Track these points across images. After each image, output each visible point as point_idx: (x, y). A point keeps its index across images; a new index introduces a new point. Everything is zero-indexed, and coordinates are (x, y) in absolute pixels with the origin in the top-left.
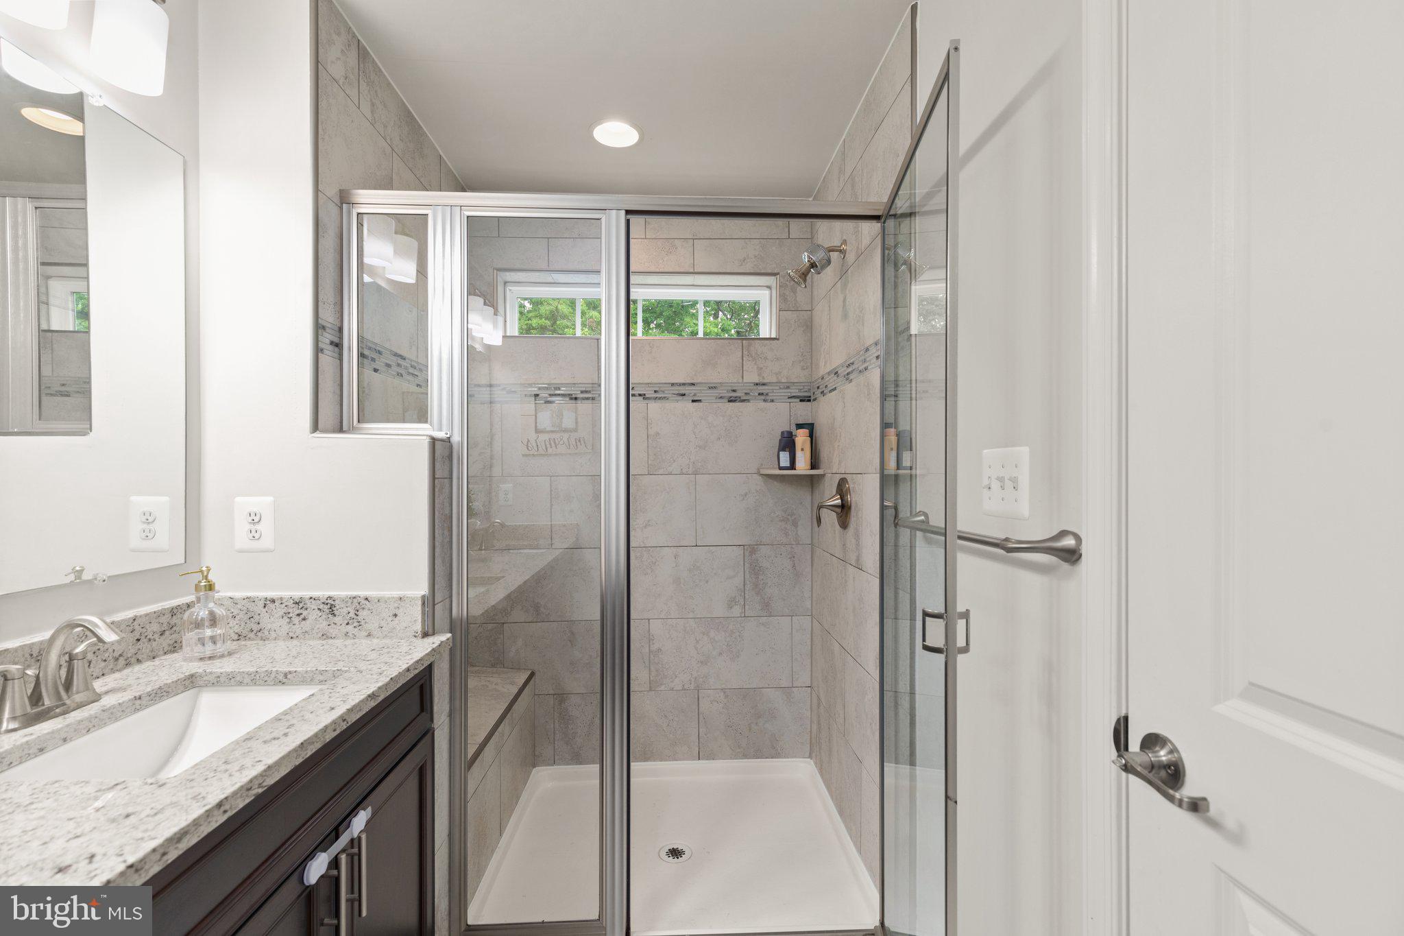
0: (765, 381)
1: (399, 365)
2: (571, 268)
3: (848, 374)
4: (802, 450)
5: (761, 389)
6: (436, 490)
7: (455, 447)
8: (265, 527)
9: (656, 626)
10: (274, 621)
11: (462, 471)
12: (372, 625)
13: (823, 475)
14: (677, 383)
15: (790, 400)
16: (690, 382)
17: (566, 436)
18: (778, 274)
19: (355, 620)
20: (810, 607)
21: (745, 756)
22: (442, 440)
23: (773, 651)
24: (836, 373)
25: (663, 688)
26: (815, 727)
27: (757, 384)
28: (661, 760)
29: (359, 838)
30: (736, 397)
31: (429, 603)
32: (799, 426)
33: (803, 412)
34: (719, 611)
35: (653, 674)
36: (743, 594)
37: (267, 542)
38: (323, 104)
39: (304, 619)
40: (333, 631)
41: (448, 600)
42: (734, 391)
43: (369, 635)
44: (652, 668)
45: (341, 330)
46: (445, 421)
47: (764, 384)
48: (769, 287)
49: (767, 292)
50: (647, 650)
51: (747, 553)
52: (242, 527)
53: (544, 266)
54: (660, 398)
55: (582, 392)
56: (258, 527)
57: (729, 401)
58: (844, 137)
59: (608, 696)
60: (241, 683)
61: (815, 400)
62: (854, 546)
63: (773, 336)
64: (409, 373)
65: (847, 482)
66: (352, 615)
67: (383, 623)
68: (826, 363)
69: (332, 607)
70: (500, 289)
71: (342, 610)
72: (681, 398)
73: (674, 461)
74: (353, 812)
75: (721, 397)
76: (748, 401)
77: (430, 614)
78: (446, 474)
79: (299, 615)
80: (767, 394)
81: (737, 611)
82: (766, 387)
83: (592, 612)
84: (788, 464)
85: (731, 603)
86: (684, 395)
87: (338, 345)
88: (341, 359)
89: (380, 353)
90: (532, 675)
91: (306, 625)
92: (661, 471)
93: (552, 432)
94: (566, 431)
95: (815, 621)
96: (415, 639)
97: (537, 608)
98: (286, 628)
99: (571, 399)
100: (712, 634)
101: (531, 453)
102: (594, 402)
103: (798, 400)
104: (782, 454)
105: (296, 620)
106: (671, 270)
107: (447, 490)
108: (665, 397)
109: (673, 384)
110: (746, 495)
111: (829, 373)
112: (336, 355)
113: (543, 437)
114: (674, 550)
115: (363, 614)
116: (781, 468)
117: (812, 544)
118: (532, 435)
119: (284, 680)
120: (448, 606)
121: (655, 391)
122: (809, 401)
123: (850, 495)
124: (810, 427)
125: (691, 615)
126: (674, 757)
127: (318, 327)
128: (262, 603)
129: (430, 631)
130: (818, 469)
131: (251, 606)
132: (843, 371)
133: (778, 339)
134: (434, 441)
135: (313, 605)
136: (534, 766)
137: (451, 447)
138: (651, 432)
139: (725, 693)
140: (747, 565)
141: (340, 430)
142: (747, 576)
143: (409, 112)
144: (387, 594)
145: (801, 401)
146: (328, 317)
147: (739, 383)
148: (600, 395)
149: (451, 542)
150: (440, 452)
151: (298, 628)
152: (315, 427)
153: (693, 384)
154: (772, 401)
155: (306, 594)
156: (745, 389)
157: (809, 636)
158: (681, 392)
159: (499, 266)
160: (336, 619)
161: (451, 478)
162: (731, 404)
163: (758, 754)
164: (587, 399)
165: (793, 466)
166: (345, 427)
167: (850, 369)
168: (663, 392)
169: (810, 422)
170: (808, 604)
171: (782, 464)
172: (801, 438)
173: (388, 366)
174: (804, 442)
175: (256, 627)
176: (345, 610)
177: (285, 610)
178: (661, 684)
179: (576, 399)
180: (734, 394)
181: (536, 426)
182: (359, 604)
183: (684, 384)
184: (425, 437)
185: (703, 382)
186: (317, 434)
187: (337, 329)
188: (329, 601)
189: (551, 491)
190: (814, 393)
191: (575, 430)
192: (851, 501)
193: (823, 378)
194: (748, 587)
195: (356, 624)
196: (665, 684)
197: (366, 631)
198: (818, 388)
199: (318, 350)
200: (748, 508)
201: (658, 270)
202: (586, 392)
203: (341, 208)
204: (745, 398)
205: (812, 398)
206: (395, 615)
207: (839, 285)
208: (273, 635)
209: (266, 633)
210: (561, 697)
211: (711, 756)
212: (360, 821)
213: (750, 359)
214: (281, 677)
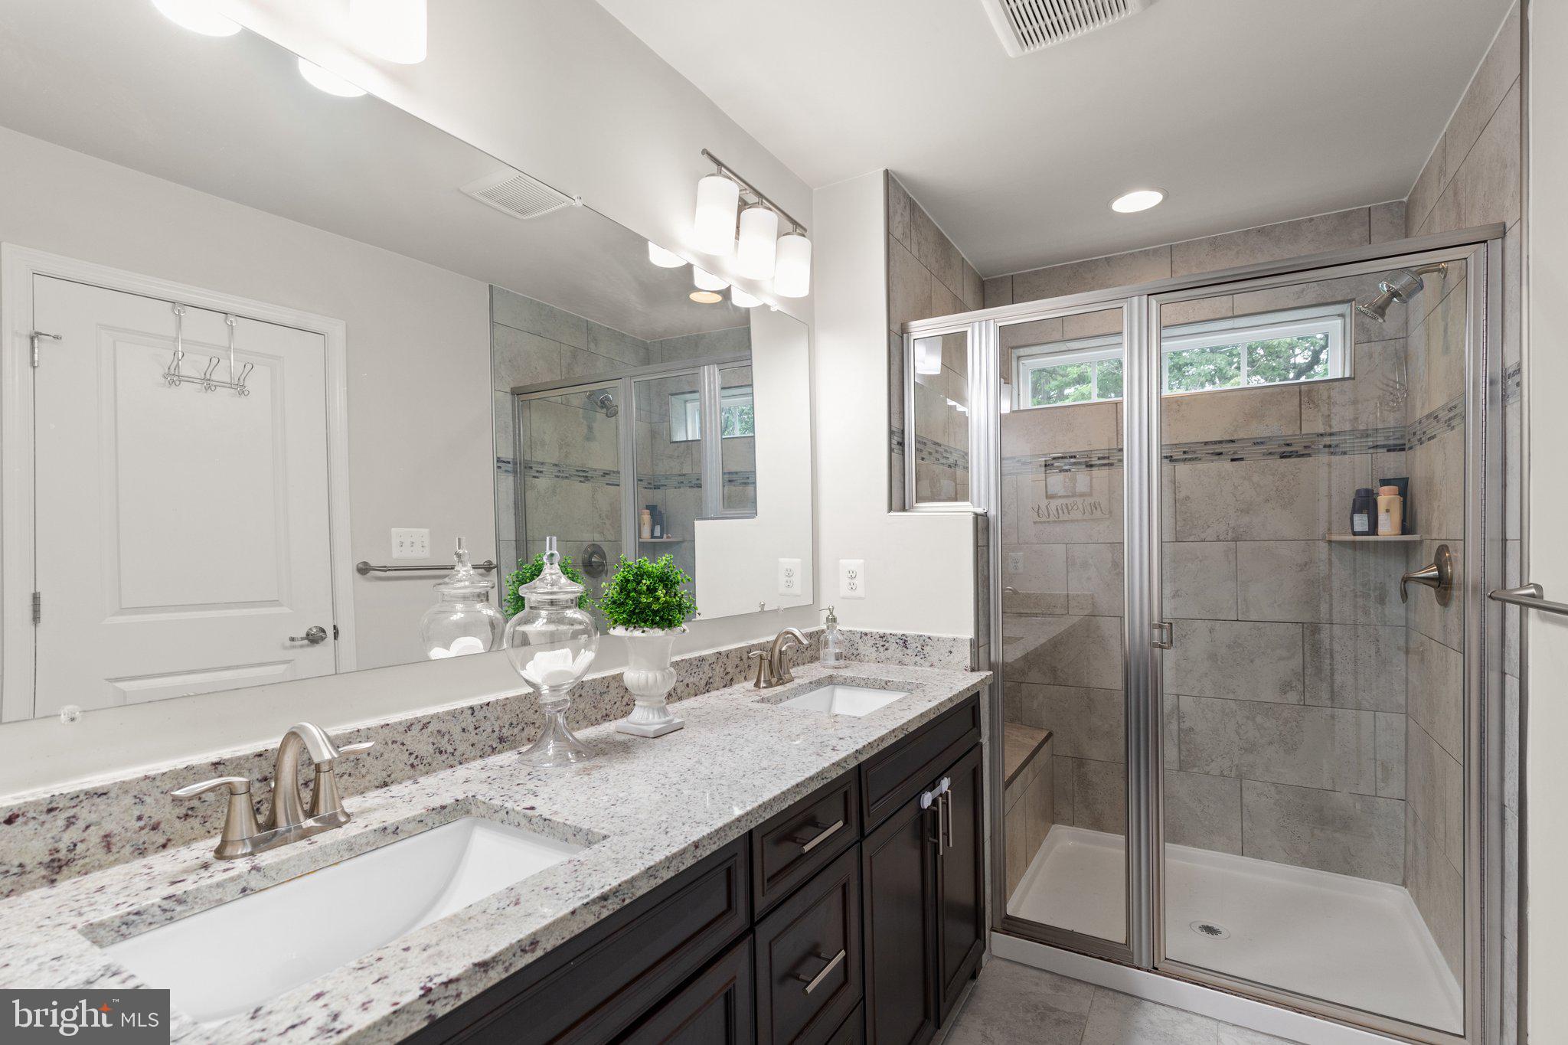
0: (1333, 430)
1: (937, 452)
2: (1087, 335)
3: (1450, 419)
4: (1388, 511)
5: (1327, 440)
6: (979, 555)
7: (991, 520)
8: (859, 582)
9: (1186, 704)
10: (866, 649)
11: (996, 540)
12: (934, 658)
13: (1421, 542)
14: (1211, 442)
15: (1371, 451)
16: (1228, 439)
17: (1079, 501)
18: (1354, 299)
19: (921, 653)
20: (1403, 703)
21: (1305, 864)
22: (981, 515)
23: (1346, 749)
24: (1436, 417)
25: (1195, 770)
26: (1410, 848)
27: (1321, 435)
28: (1194, 846)
29: (947, 793)
30: (1291, 452)
31: (975, 645)
32: (1385, 482)
33: (1392, 464)
34: (1268, 695)
35: (1184, 753)
36: (1301, 679)
37: (860, 592)
38: (892, 263)
39: (887, 649)
40: (906, 660)
41: (987, 646)
42: (1288, 445)
43: (931, 666)
44: (1182, 747)
45: (903, 432)
46: (983, 500)
47: (1331, 434)
48: (1342, 316)
49: (1339, 322)
50: (1176, 728)
51: (1307, 633)
52: (844, 581)
53: (1057, 336)
54: (1190, 459)
55: (1099, 459)
56: (855, 581)
57: (1281, 457)
58: (1445, 131)
59: (1134, 771)
60: (858, 685)
61: (1411, 448)
62: (1456, 627)
63: (1347, 375)
64: (944, 457)
65: (1448, 551)
66: (919, 649)
67: (942, 657)
68: (1423, 404)
69: (905, 641)
70: (1014, 364)
71: (912, 645)
72: (1217, 457)
73: (1209, 527)
74: (940, 776)
75: (1270, 453)
76: (1309, 455)
77: (976, 653)
78: (985, 543)
79: (883, 646)
80: (1337, 446)
81: (1293, 697)
82: (1333, 438)
83: (1114, 681)
84: (1366, 528)
85: (1285, 687)
86: (1221, 453)
87: (901, 444)
88: (903, 455)
89: (925, 444)
90: (1050, 735)
91: (889, 653)
92: (1192, 538)
93: (1064, 497)
94: (1082, 495)
95: (1411, 722)
96: (965, 672)
97: (1054, 670)
98: (874, 655)
99: (1087, 466)
100: (1259, 719)
101: (1042, 520)
102: (1111, 467)
103: (1385, 450)
104: (1357, 517)
105: (881, 649)
106: (1203, 318)
107: (985, 555)
108: (1196, 458)
109: (1206, 443)
110: (1305, 566)
111: (1428, 417)
112: (901, 452)
113: (1054, 504)
114: (1209, 623)
115: (927, 649)
116: (1355, 534)
117: (1407, 626)
118: (1044, 503)
119: (885, 686)
120: (987, 651)
121: (1185, 452)
122: (1404, 450)
123: (1451, 566)
124: (1403, 486)
125: (1231, 696)
126: (1211, 847)
127: (891, 433)
128: (859, 635)
129: (976, 669)
130: (1414, 533)
131: (852, 636)
132: (1444, 415)
133: (1354, 379)
134: (976, 515)
135: (892, 640)
136: (1054, 823)
137: (988, 520)
138: (1180, 496)
139: (1277, 787)
140: (1307, 646)
141: (904, 509)
142: (1308, 659)
143: (942, 235)
144: (944, 635)
145: (1389, 451)
146: (896, 424)
147: (1296, 435)
148: (1121, 461)
149: (989, 598)
150: (982, 524)
151: (883, 655)
152: (890, 509)
153: (1233, 441)
154: (1345, 453)
155: (888, 631)
156: (1305, 442)
157: (1403, 738)
158: (1217, 451)
159: (1014, 344)
160: (908, 651)
161: (988, 546)
162: (1284, 460)
163: (1324, 865)
164: (1105, 465)
165: (1373, 528)
166: (907, 507)
167: (1452, 414)
168: (1194, 452)
169: (1404, 476)
170: (1401, 700)
171: (1357, 529)
172: (1387, 499)
173: (930, 453)
174: (1389, 503)
175: (855, 652)
176: (915, 645)
177: (874, 642)
178: (1194, 766)
179: (1091, 466)
180: (1289, 449)
181: (1046, 492)
182: (925, 642)
183: (1221, 442)
184: (970, 514)
185: (1246, 437)
186: (892, 514)
187: (900, 432)
188: (904, 638)
189: (1067, 558)
190: (1409, 440)
191: (1090, 494)
192: (1452, 574)
193: (1420, 423)
194: (1308, 671)
195: (922, 656)
196: (1199, 766)
197: (929, 662)
198: (1414, 434)
199: (891, 450)
200: (1309, 580)
201: (1187, 321)
202: (1104, 458)
203: (902, 337)
204: (1304, 452)
205: (1407, 447)
206: (951, 652)
207: (1439, 309)
208: (867, 659)
209: (862, 657)
210: (1080, 761)
211: (1259, 855)
212: (945, 783)
213: (1311, 406)
214: (883, 684)
